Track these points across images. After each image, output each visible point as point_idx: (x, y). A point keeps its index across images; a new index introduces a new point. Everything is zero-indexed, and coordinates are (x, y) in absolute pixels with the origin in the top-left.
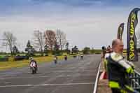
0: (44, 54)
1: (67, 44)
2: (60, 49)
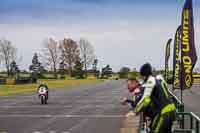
0: (59, 76)
1: (96, 61)
2: (84, 69)
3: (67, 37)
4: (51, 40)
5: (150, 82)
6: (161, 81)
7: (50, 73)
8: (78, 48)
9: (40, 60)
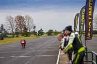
0: (15, 36)
1: (35, 27)
2: (28, 31)
3: (19, 15)
4: (10, 16)
5: (72, 36)
6: (77, 35)
7: (11, 34)
8: (25, 21)
9: (4, 27)
